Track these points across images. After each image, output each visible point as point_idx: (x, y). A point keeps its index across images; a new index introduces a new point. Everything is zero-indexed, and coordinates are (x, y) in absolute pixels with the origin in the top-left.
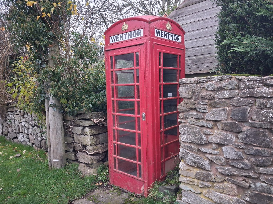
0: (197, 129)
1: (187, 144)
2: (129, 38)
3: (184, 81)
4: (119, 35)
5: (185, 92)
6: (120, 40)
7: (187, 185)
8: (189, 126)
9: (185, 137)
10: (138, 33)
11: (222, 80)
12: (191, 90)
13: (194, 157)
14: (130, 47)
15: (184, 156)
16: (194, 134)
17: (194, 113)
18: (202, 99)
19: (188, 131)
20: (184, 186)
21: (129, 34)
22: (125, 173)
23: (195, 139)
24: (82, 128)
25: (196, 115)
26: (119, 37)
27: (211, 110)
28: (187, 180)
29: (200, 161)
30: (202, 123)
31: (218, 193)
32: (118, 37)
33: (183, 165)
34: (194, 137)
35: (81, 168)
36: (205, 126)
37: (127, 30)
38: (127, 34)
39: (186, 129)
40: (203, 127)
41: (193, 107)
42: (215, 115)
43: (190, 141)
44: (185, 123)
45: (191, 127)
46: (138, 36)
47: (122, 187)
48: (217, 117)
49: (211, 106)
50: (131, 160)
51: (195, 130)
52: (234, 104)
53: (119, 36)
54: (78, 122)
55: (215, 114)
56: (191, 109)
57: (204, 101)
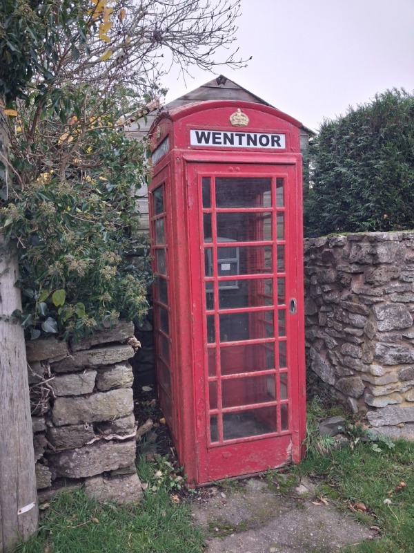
0: (403, 307)
1: (387, 334)
2: (248, 144)
4: (222, 133)
5: (387, 254)
6: (225, 143)
7: (383, 398)
8: (393, 306)
9: (387, 324)
10: (273, 141)
12: (395, 250)
13: (399, 351)
15: (384, 353)
16: (400, 315)
17: (396, 285)
18: (407, 263)
19: (390, 313)
20: (380, 401)
21: (249, 137)
23: (400, 323)
25: (400, 287)
26: (222, 136)
28: (388, 389)
29: (407, 353)
30: (408, 297)
32: (217, 136)
34: (399, 320)
38: (244, 135)
39: (387, 311)
40: (411, 302)
41: (396, 276)
43: (392, 328)
44: (383, 301)
45: (396, 306)
46: (273, 145)
51: (401, 309)
53: (220, 134)
54: (79, 359)
56: (393, 279)
57: (410, 265)
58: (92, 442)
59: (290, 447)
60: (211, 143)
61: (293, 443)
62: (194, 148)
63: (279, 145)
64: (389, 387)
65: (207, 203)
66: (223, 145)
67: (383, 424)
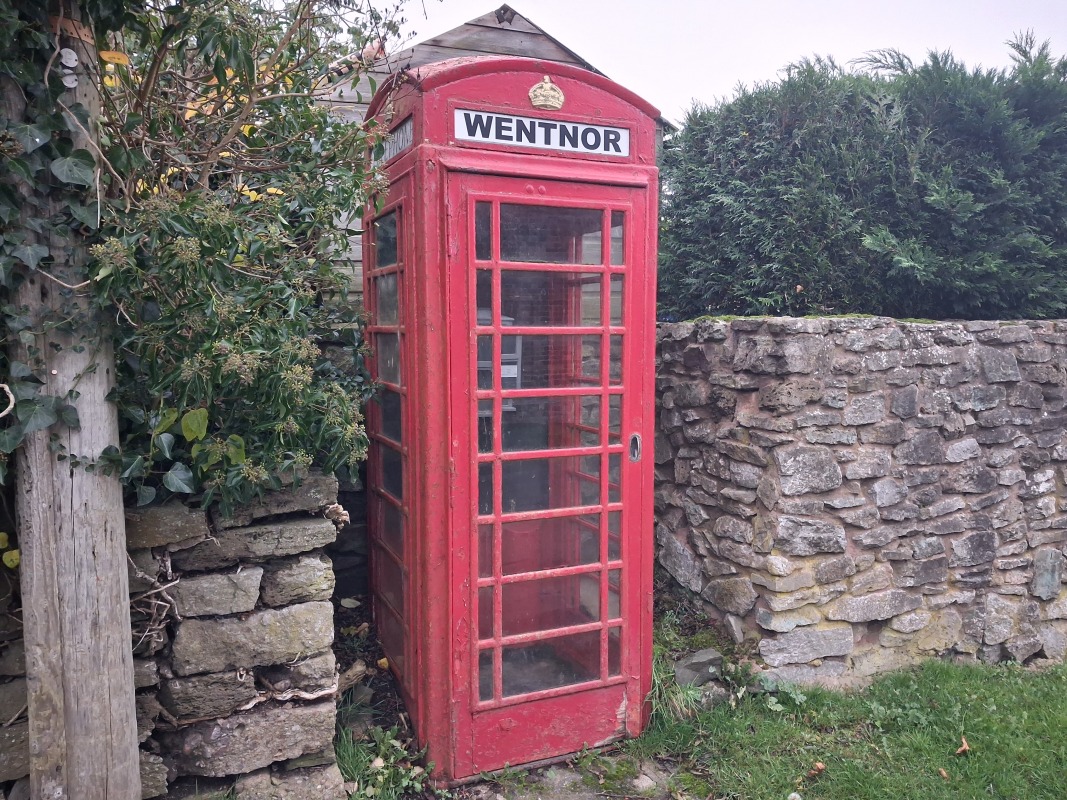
0: (825, 453)
1: (798, 501)
2: (562, 144)
3: (799, 325)
4: (514, 119)
5: (802, 358)
6: (519, 139)
7: (788, 615)
8: (810, 450)
9: (797, 482)
10: (607, 140)
11: (877, 327)
12: (815, 351)
13: (817, 530)
14: (586, 185)
15: (791, 535)
16: (820, 466)
17: (816, 413)
18: (836, 375)
19: (804, 463)
20: (781, 620)
23: (821, 480)
25: (823, 417)
26: (513, 125)
27: (855, 401)
29: (831, 535)
30: (835, 435)
32: (504, 124)
33: (785, 563)
34: (818, 475)
36: (846, 442)
39: (800, 458)
40: (840, 444)
41: (816, 397)
42: (864, 411)
43: (807, 490)
44: (792, 441)
45: (814, 450)
48: (867, 415)
49: (854, 390)
51: (823, 457)
52: (897, 382)
53: (510, 121)
54: (229, 545)
55: (865, 408)
56: (811, 402)
57: (840, 378)
58: (250, 706)
59: (623, 707)
60: (492, 138)
61: (629, 700)
62: (462, 145)
63: (617, 149)
64: (798, 595)
65: (484, 250)
66: (514, 142)
67: (787, 661)
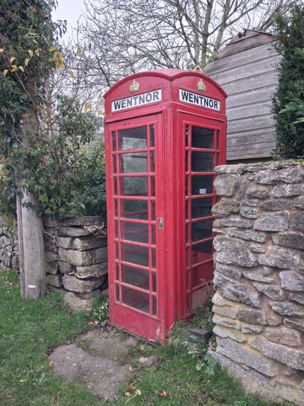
0: (240, 244)
1: (226, 267)
2: (140, 103)
3: (222, 169)
4: (126, 99)
6: (128, 106)
7: (225, 329)
8: (229, 240)
9: (223, 256)
10: (154, 96)
11: (280, 168)
13: (236, 287)
14: (142, 118)
15: (221, 285)
16: (237, 251)
17: (237, 220)
18: (250, 198)
19: (226, 247)
20: (220, 329)
21: (140, 97)
22: (133, 308)
23: (238, 259)
24: (70, 239)
25: (240, 222)
26: (126, 102)
27: (264, 215)
28: (224, 321)
29: (244, 293)
30: (248, 234)
31: (271, 343)
32: (124, 102)
33: (219, 298)
34: (235, 255)
35: (69, 298)
36: (254, 239)
37: (138, 91)
38: (137, 97)
39: (224, 243)
40: (251, 240)
41: (236, 210)
42: (268, 222)
43: (230, 262)
44: (223, 233)
45: (232, 241)
46: (154, 100)
47: (127, 329)
48: (271, 226)
49: (264, 209)
50: (140, 289)
51: (238, 245)
52: (299, 206)
54: (64, 230)
55: (270, 221)
56: (233, 213)
57: (252, 200)
59: (158, 331)
60: (121, 108)
61: (160, 329)
63: (158, 98)
64: (226, 319)
67: (224, 354)
